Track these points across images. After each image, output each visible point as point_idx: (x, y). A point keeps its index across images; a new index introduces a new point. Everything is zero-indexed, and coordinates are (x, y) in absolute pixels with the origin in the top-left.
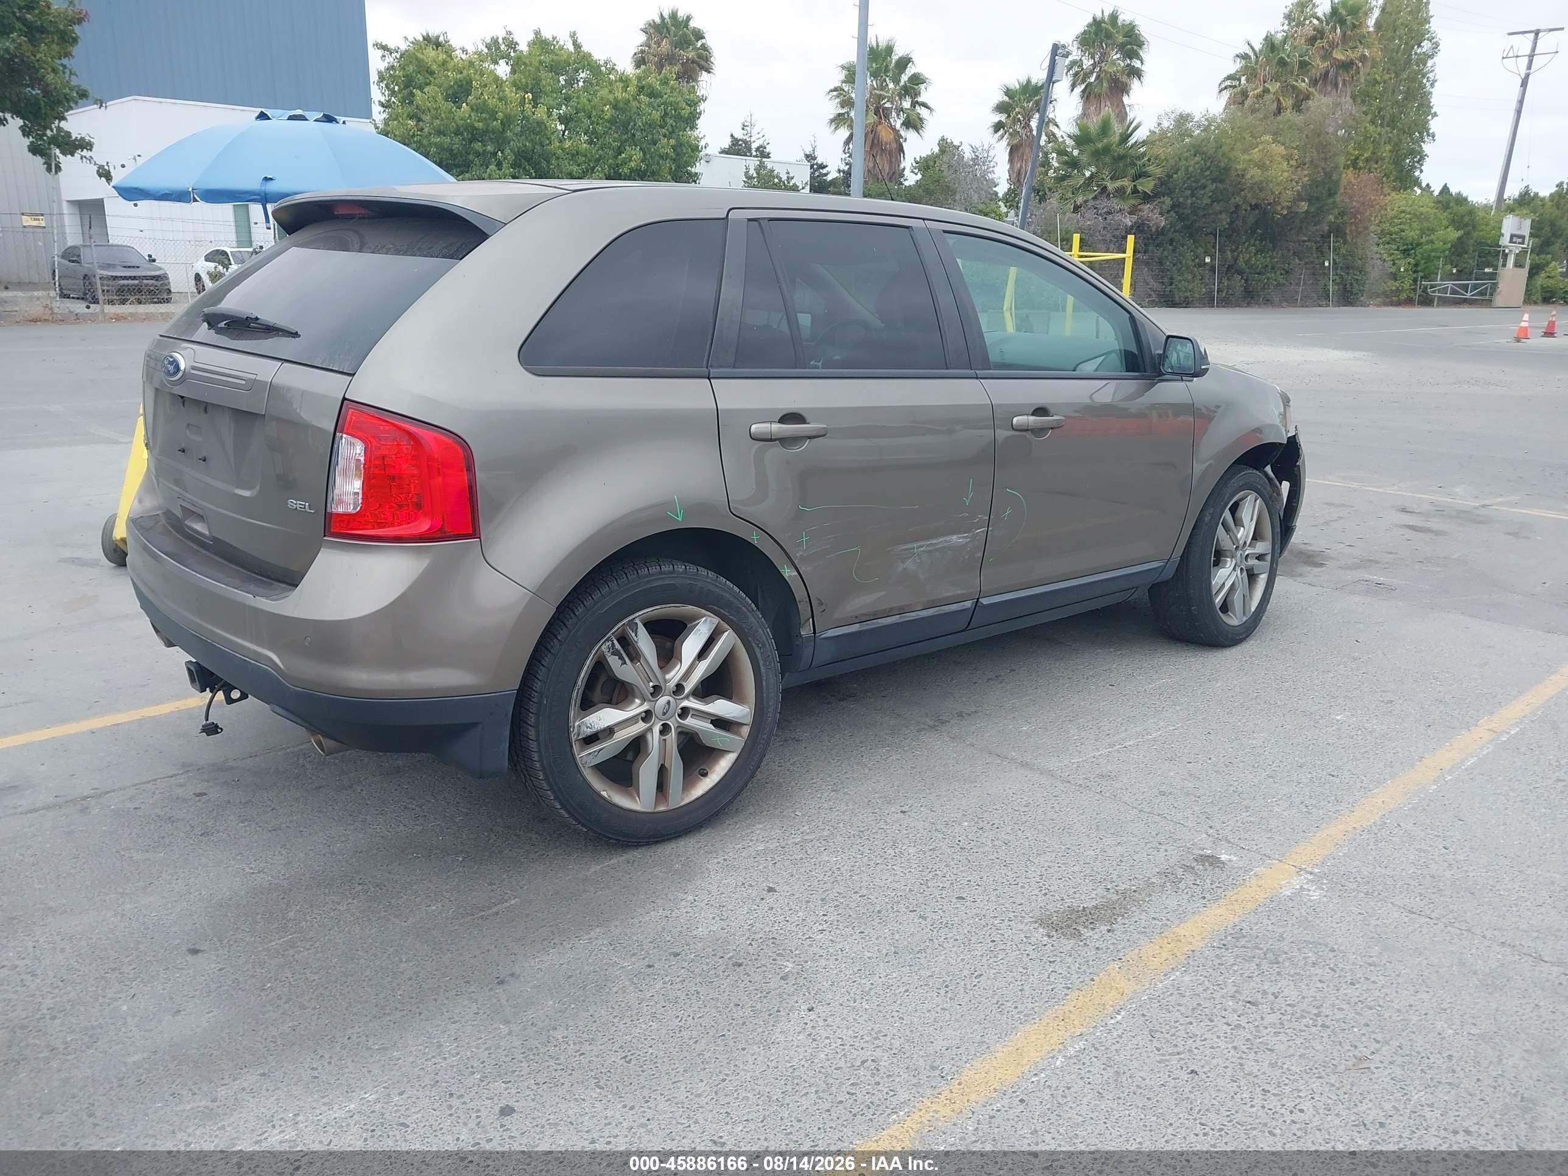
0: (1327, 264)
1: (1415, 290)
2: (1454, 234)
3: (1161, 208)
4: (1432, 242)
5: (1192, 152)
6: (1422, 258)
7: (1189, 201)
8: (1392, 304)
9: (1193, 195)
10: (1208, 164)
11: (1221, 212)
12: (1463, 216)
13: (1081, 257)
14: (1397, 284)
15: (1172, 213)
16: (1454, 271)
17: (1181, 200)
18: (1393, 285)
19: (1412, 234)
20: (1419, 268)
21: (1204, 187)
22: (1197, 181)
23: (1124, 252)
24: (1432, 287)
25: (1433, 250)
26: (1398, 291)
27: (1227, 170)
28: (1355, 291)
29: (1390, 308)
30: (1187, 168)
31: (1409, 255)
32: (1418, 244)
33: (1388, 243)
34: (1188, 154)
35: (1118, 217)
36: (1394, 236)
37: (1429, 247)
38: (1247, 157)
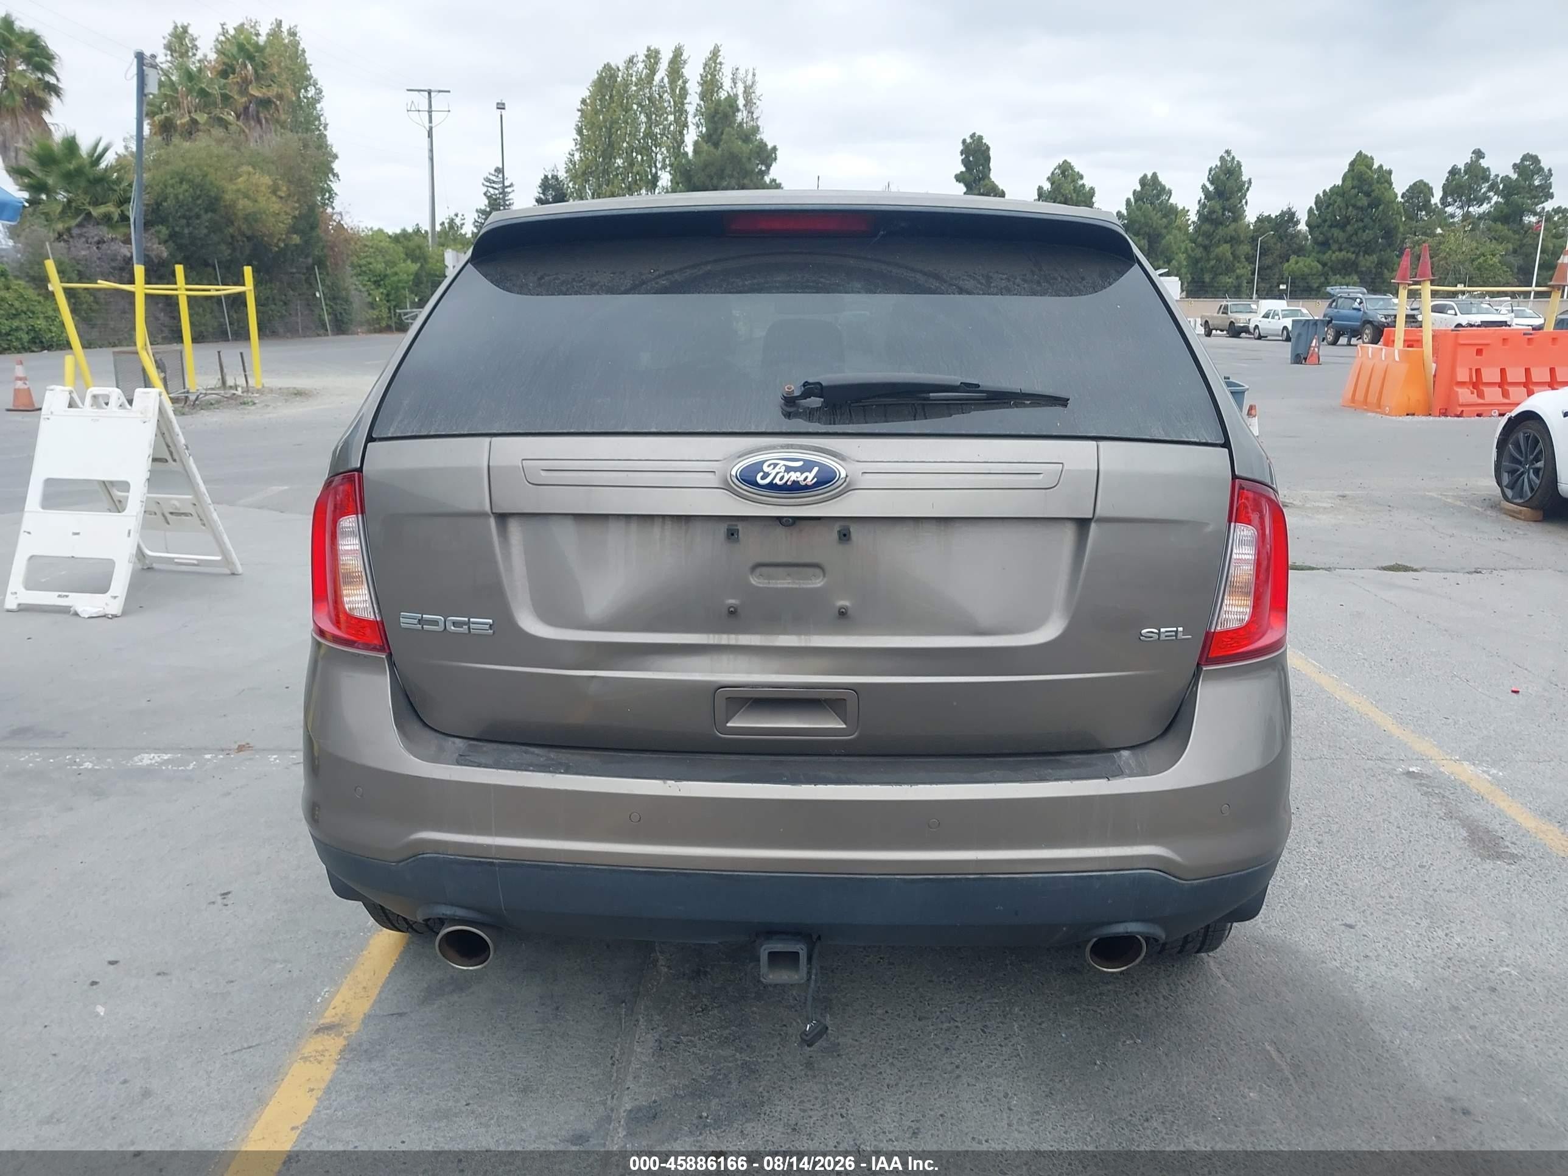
0: (318, 295)
1: (390, 318)
2: (414, 267)
3: (158, 237)
4: (396, 274)
5: (177, 180)
6: (392, 289)
7: (186, 231)
8: (376, 331)
9: (188, 225)
10: (198, 192)
11: (219, 243)
12: (414, 250)
13: (187, 290)
14: (376, 312)
15: (170, 243)
16: (416, 300)
17: (177, 229)
18: (374, 314)
19: (380, 267)
20: (391, 298)
21: (198, 216)
22: (190, 210)
23: (243, 285)
24: (406, 314)
25: (399, 281)
26: (378, 320)
27: (217, 199)
28: (345, 320)
29: (377, 335)
30: (176, 197)
31: (379, 285)
32: (386, 276)
33: (360, 275)
34: (173, 181)
35: (114, 247)
36: (364, 269)
37: (395, 278)
38: (234, 187)
